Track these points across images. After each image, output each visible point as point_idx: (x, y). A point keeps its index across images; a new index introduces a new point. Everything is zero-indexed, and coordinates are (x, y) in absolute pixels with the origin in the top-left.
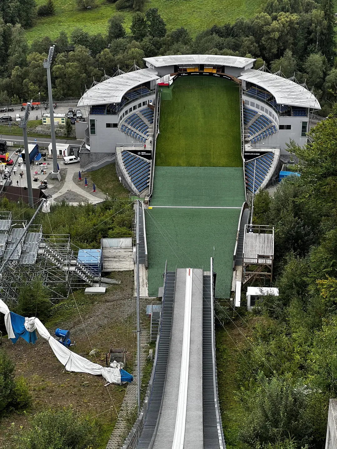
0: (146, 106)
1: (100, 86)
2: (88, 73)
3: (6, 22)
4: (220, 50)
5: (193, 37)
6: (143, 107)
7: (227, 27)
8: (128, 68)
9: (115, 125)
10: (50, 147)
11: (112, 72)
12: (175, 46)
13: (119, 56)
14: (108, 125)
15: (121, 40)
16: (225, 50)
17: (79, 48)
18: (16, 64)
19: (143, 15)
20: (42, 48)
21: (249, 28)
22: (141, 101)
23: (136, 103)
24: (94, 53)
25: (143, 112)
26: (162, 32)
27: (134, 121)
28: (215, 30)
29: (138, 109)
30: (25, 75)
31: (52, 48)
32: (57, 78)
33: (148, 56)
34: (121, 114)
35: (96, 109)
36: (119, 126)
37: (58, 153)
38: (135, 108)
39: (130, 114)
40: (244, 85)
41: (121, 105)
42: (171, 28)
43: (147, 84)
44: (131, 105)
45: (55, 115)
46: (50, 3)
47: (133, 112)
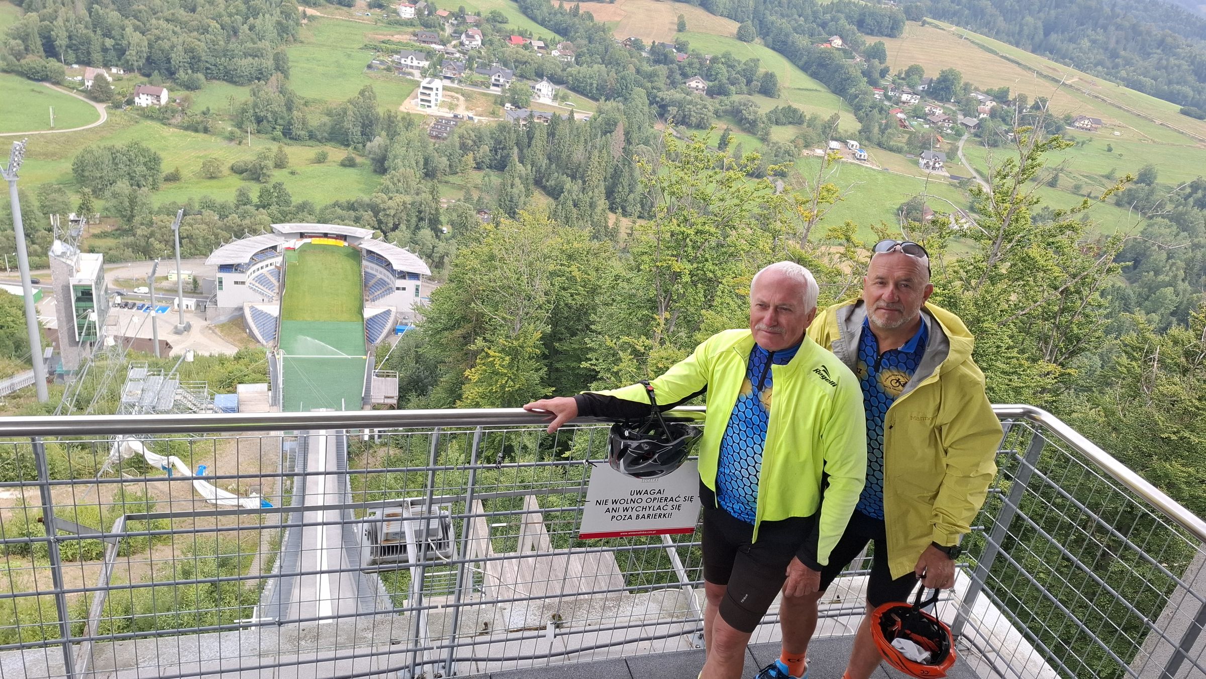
0: (273, 267)
1: (227, 247)
2: (216, 236)
3: (132, 185)
4: (342, 220)
5: (318, 208)
6: (270, 268)
7: (348, 202)
8: (254, 232)
9: (243, 283)
10: (176, 301)
11: (240, 235)
12: (300, 216)
13: (247, 221)
14: (236, 283)
15: (248, 206)
16: (346, 221)
17: (207, 213)
18: (142, 224)
19: (269, 186)
20: (170, 212)
21: (368, 205)
22: (268, 262)
23: (264, 264)
24: (222, 217)
25: (271, 272)
26: (287, 203)
27: (261, 280)
28: (336, 204)
29: (265, 270)
30: (152, 234)
31: (181, 212)
32: (183, 238)
33: (274, 223)
34: (249, 273)
35: (225, 268)
36: (247, 284)
37: (184, 307)
38: (262, 268)
39: (257, 273)
40: (364, 253)
41: (248, 265)
42: (296, 200)
43: (274, 248)
44: (259, 265)
45: (182, 272)
46: (177, 170)
47: (261, 271)
